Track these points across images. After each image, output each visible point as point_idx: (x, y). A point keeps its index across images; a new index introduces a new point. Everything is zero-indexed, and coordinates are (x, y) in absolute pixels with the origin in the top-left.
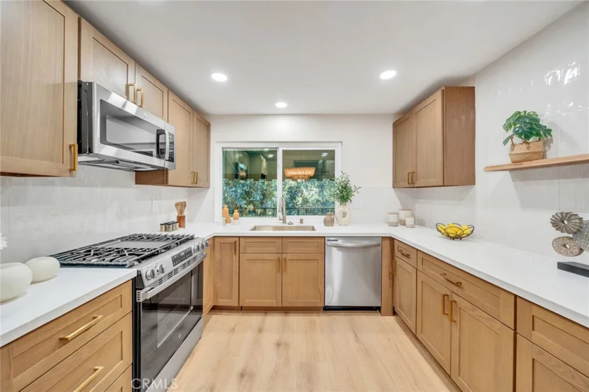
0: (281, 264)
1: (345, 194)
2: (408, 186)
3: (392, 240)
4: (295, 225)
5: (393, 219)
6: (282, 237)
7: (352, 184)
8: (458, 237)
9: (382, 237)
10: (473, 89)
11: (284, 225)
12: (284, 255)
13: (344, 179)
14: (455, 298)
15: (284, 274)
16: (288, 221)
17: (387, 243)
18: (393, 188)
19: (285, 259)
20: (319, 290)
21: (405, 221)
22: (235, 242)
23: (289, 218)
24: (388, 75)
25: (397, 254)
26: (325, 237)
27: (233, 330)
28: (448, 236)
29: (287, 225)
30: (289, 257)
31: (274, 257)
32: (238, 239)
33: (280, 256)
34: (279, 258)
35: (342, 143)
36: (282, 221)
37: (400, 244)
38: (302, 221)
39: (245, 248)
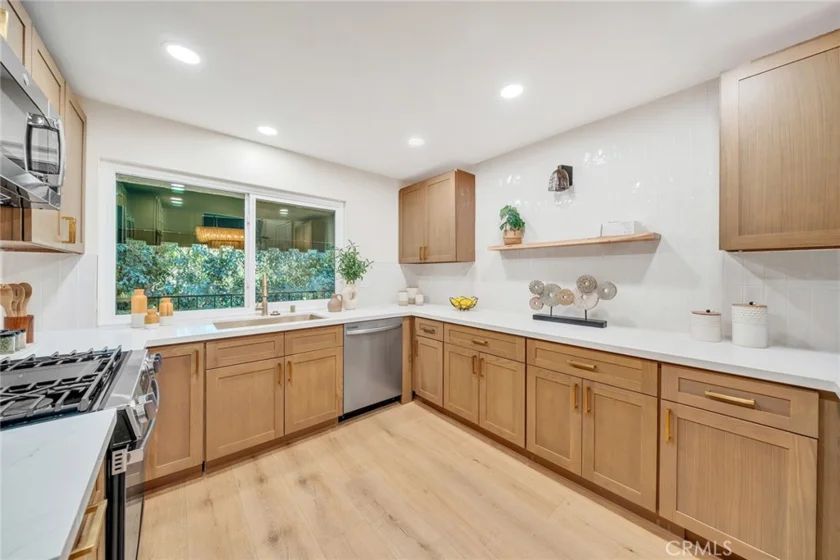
0: (282, 373)
1: (353, 271)
2: (419, 261)
3: (412, 318)
4: (282, 315)
5: (404, 297)
6: (284, 332)
7: (362, 257)
8: (467, 308)
9: (401, 318)
10: (472, 176)
11: (265, 317)
12: (288, 359)
13: (352, 250)
14: (482, 356)
15: (288, 386)
16: (270, 311)
17: (406, 325)
18: (400, 262)
19: (290, 363)
20: (336, 395)
21: (414, 300)
22: (197, 352)
23: (273, 306)
24: (416, 142)
25: (419, 332)
26: (342, 325)
27: (208, 502)
29: (269, 316)
30: (294, 359)
31: (271, 364)
32: (202, 345)
33: (281, 361)
34: (279, 364)
35: (344, 202)
36: (260, 312)
37: (423, 321)
38: (293, 309)
39: (216, 360)
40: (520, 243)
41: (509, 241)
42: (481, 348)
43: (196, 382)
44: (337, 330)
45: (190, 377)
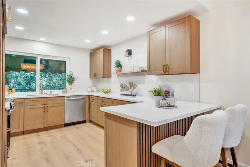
0: (46, 109)
1: (71, 80)
2: (94, 77)
3: (89, 96)
4: (48, 94)
5: (90, 89)
6: (46, 97)
7: (74, 76)
8: (107, 93)
9: (86, 95)
10: (111, 50)
12: (47, 105)
13: (71, 74)
14: (103, 105)
15: (47, 113)
16: (44, 93)
17: (88, 97)
18: (90, 78)
19: (48, 106)
20: (63, 118)
21: (94, 90)
23: (45, 91)
25: (91, 100)
26: (65, 96)
28: (105, 93)
29: (44, 94)
30: (49, 106)
31: (43, 106)
32: (23, 100)
33: (45, 106)
34: (45, 107)
35: (69, 58)
36: (41, 93)
37: (92, 97)
38: (51, 92)
39: (27, 104)
40: (121, 72)
41: (117, 71)
42: (103, 103)
43: (22, 109)
44: (63, 98)
45: (20, 108)
